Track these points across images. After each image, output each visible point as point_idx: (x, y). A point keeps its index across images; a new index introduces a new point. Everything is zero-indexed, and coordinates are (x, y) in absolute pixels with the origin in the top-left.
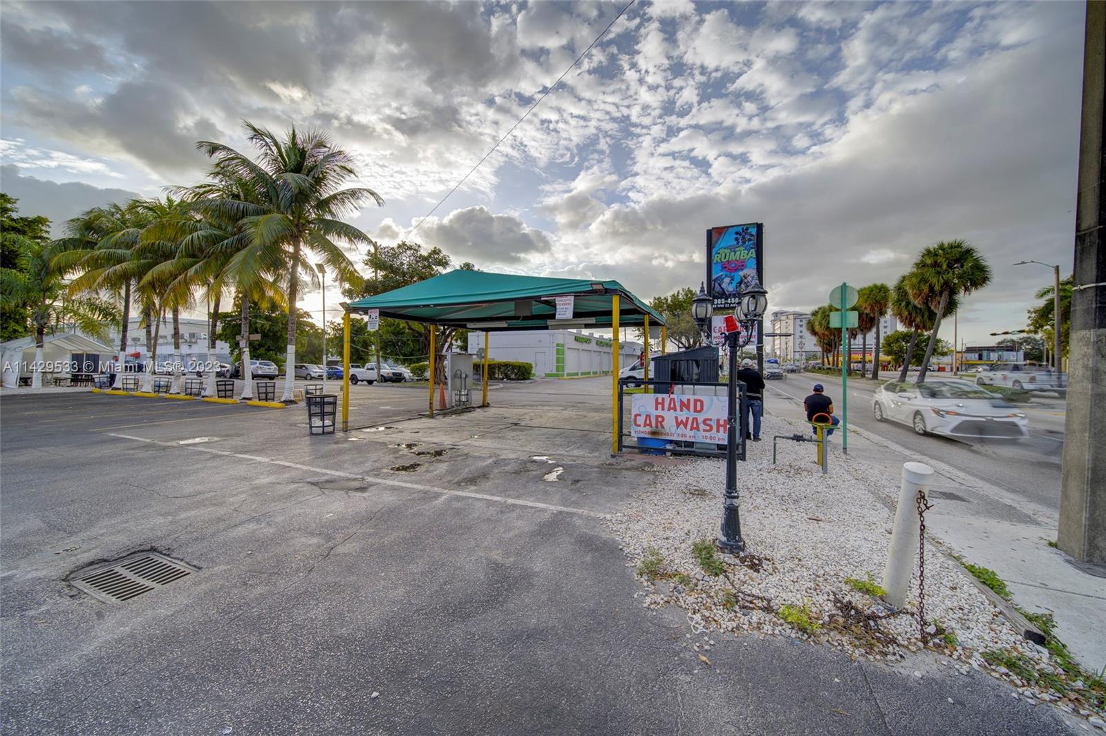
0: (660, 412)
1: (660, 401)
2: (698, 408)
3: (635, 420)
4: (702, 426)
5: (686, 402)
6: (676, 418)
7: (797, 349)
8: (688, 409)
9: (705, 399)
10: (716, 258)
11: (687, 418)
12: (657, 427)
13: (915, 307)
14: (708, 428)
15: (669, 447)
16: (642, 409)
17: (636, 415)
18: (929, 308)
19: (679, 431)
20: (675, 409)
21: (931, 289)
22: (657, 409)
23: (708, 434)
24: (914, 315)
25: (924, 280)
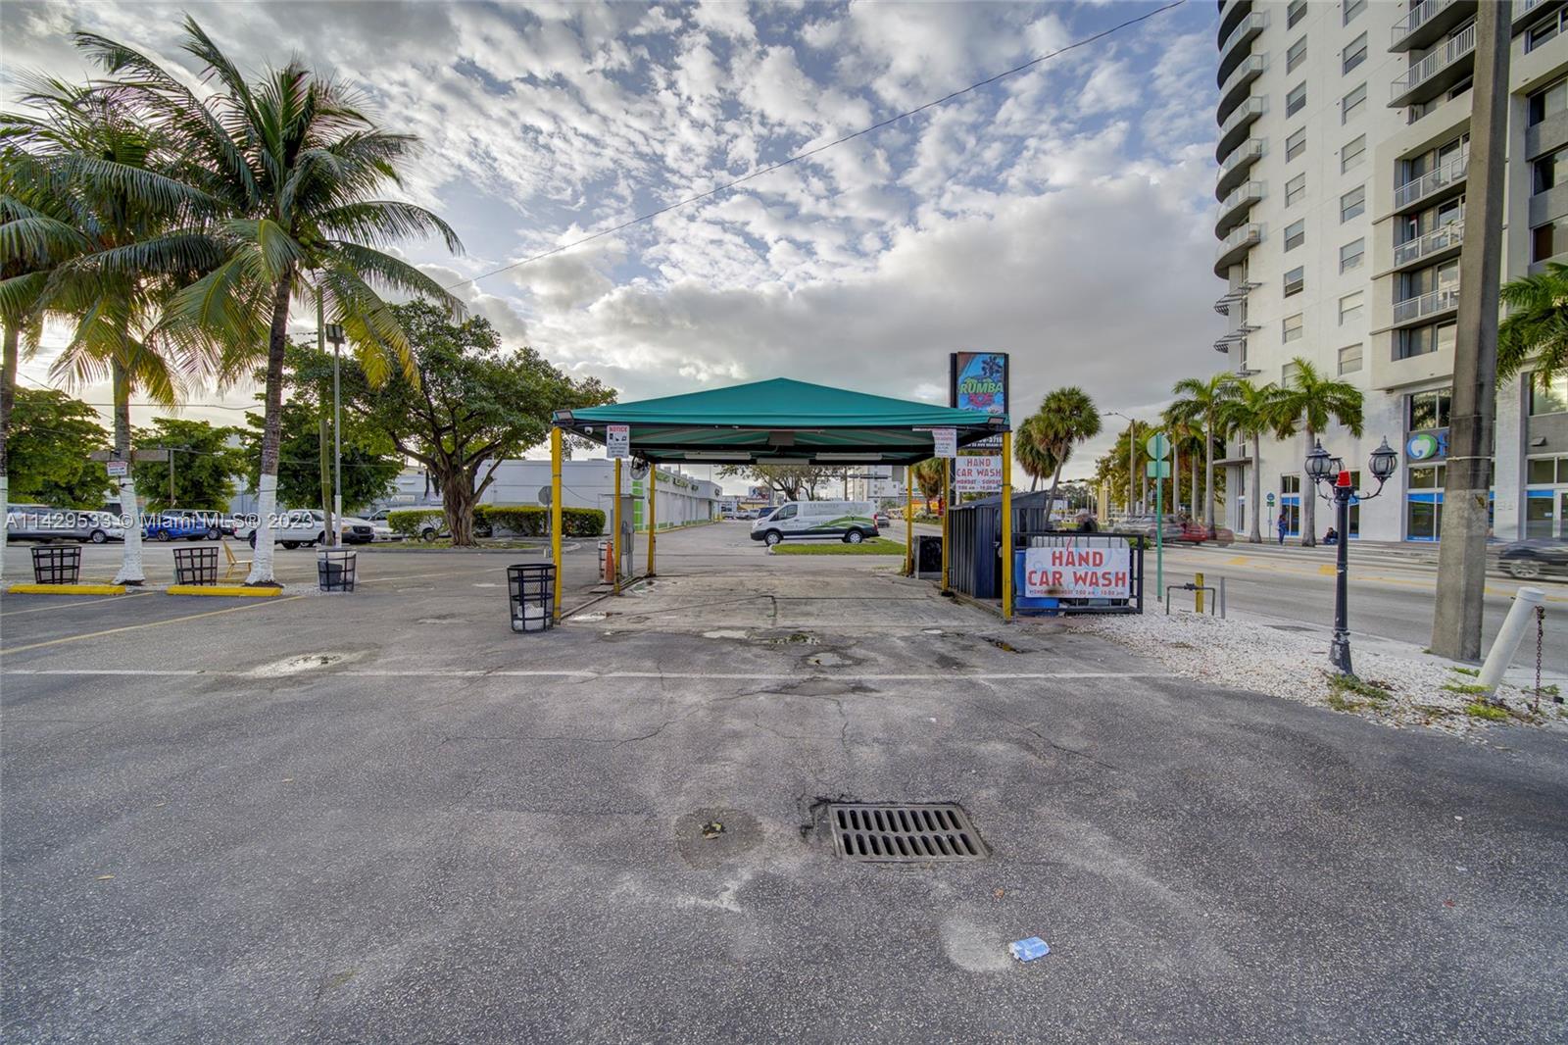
0: (1057, 568)
1: (1057, 555)
2: (1098, 562)
3: (1030, 578)
4: (1101, 581)
5: (1084, 555)
6: (1075, 573)
7: (872, 494)
8: (1087, 563)
9: (1105, 551)
10: (962, 389)
11: (1086, 574)
12: (1054, 584)
13: (1038, 452)
14: (1107, 582)
15: (1063, 606)
16: (1038, 566)
17: (1032, 573)
18: (1050, 455)
19: (1078, 588)
20: (1073, 564)
21: (1056, 434)
22: (1054, 564)
23: (1106, 589)
24: (1037, 461)
25: (1050, 425)
